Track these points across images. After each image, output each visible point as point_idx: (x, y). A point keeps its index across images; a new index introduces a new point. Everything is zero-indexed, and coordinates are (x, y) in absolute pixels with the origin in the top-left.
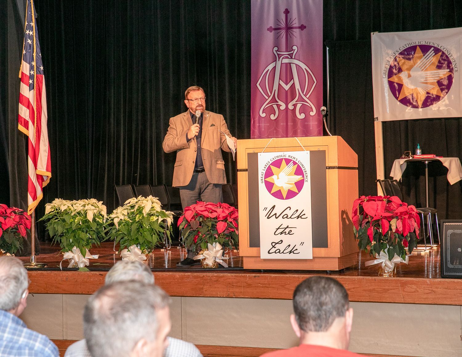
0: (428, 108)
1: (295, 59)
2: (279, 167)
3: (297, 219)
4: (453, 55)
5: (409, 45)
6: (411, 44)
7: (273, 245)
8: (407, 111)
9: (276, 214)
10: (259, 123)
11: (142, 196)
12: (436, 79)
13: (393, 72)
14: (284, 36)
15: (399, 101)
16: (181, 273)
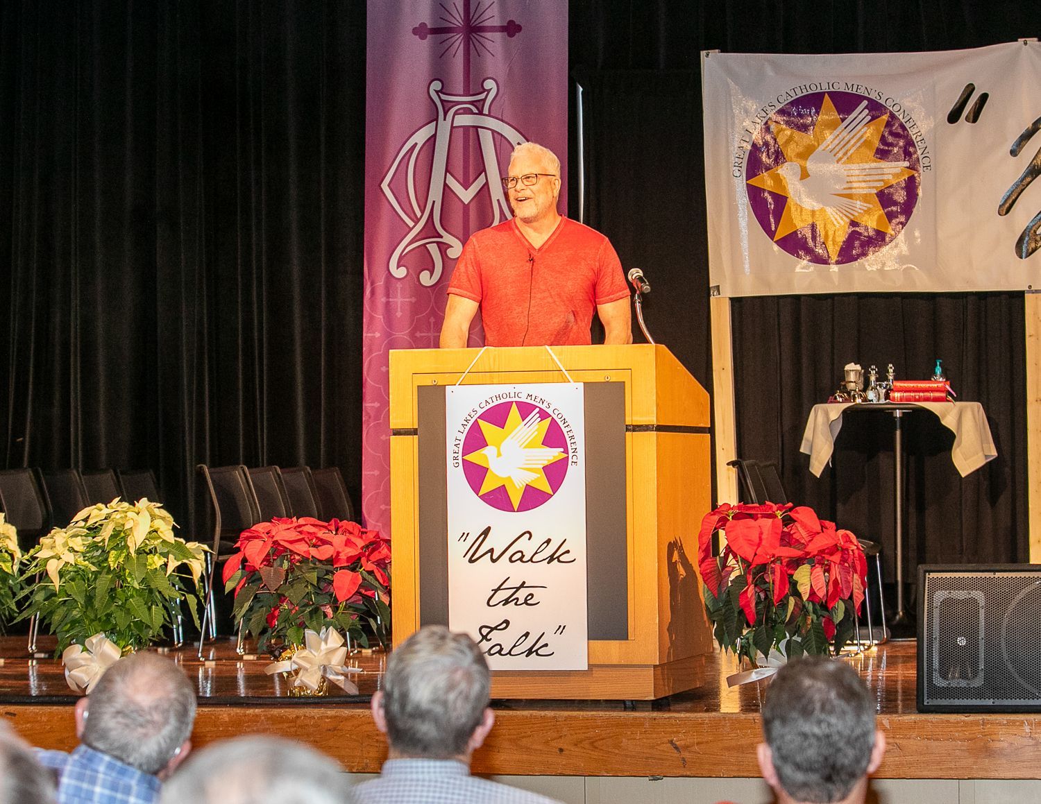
0: (855, 264)
1: (489, 115)
2: (501, 424)
3: (548, 563)
4: (918, 124)
5: (804, 91)
6: (808, 88)
7: (484, 634)
8: (798, 270)
9: (491, 551)
10: (388, 296)
11: (120, 501)
12: (873, 187)
13: (760, 161)
14: (461, 52)
15: (777, 242)
16: (235, 709)
